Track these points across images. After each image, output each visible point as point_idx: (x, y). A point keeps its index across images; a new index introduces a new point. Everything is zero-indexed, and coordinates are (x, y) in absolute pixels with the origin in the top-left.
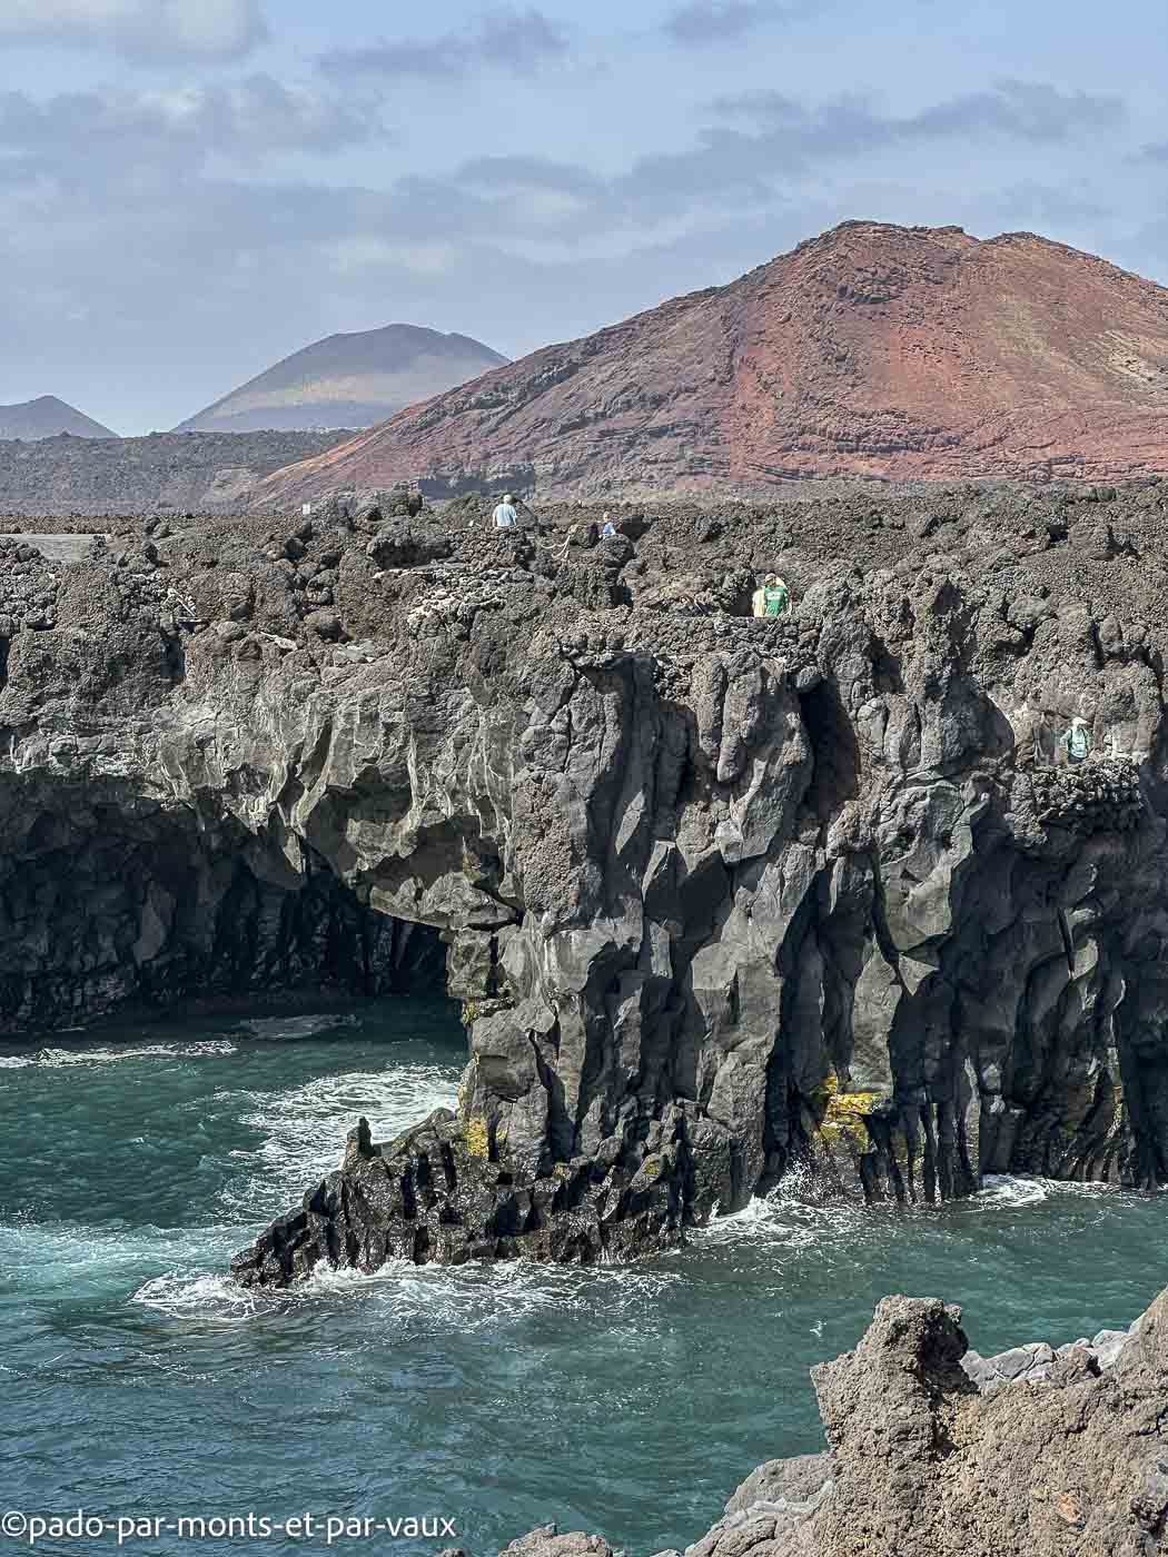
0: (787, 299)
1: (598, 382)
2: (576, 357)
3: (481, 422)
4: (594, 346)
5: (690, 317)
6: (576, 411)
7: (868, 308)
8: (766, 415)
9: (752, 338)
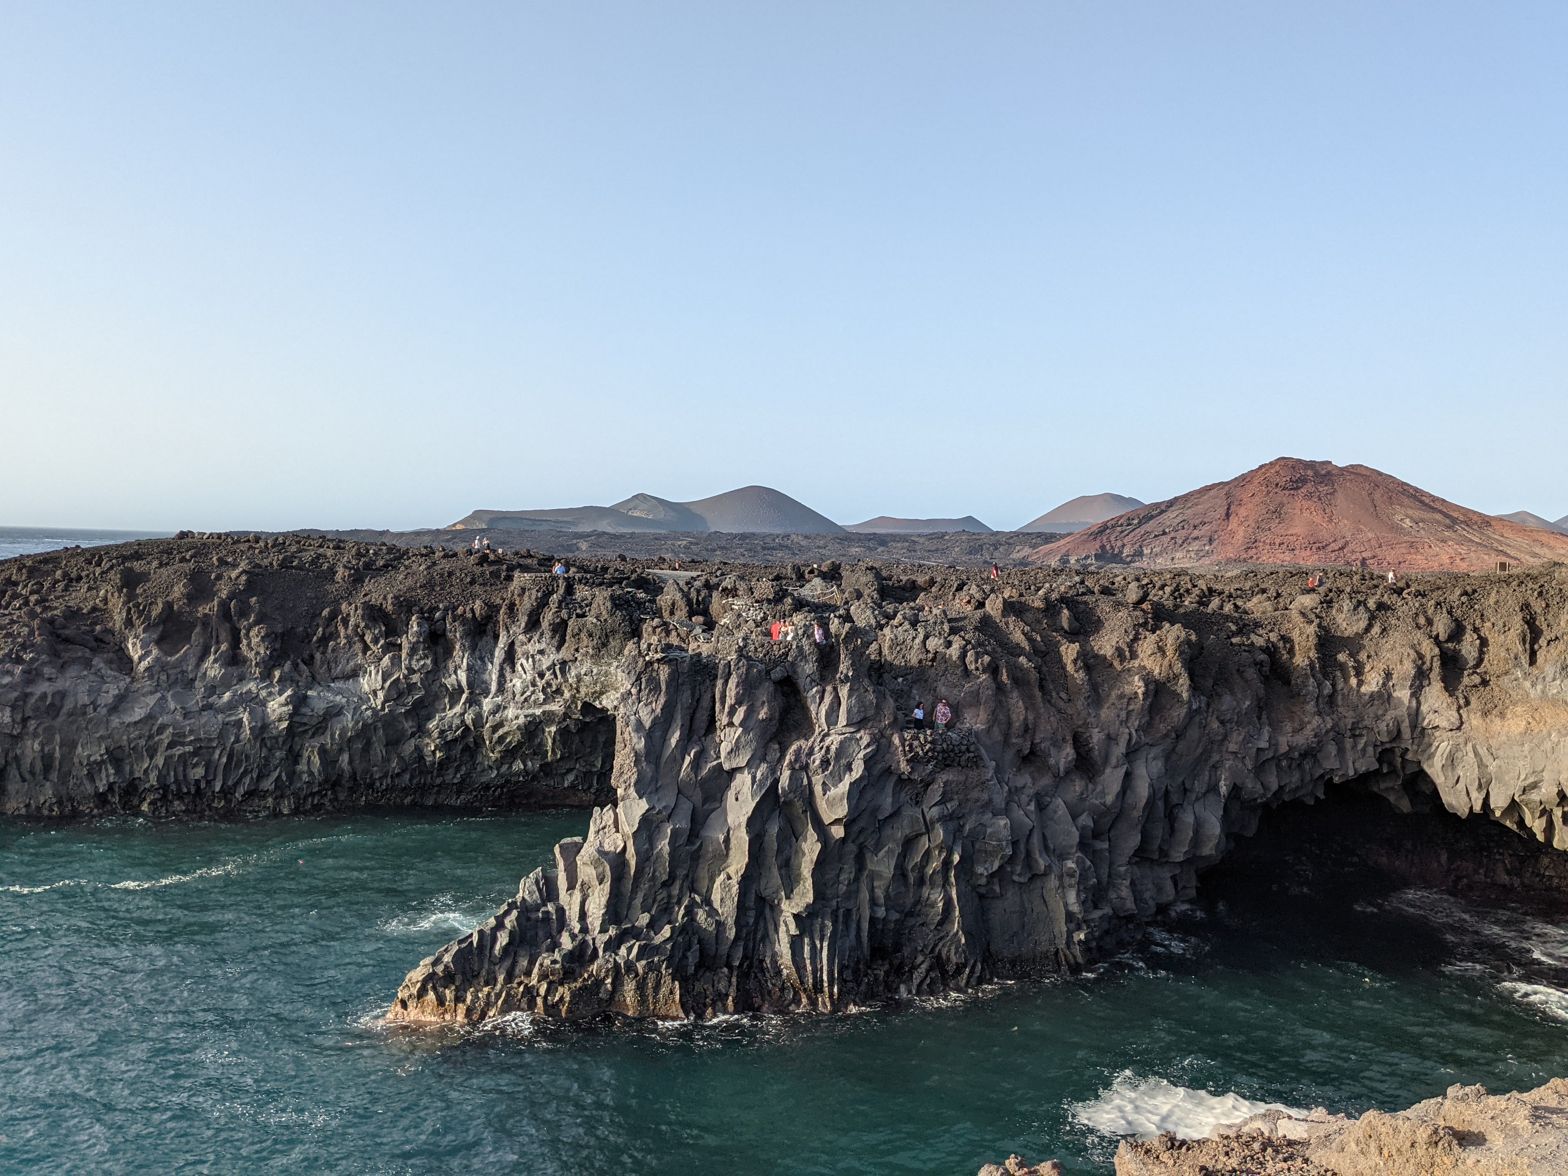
0: (1252, 488)
1: (1171, 517)
2: (1163, 507)
3: (1122, 532)
4: (1171, 503)
5: (1212, 493)
6: (1161, 529)
7: (1287, 492)
8: (1241, 534)
9: (1237, 503)
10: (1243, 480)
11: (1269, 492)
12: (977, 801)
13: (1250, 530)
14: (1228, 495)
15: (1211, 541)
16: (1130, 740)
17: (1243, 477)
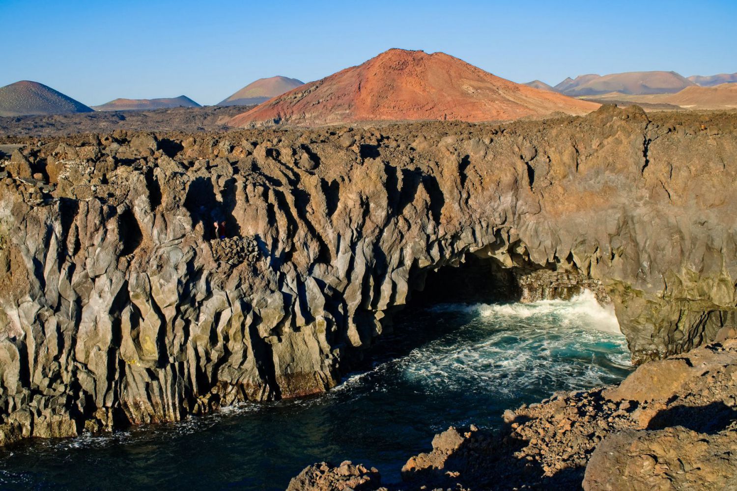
0: (374, 69)
1: (323, 91)
2: (318, 85)
3: (291, 103)
4: (322, 82)
5: (349, 74)
6: (317, 100)
7: (397, 72)
8: (369, 101)
9: (365, 80)
10: (368, 65)
11: (385, 72)
12: (261, 283)
13: (375, 98)
14: (359, 75)
15: (350, 106)
16: (352, 236)
17: (369, 62)
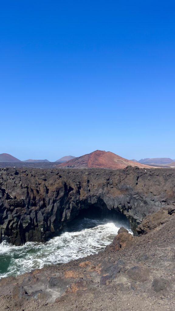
0: (93, 155)
3: (72, 162)
4: (80, 157)
5: (87, 156)
6: (78, 162)
7: (98, 156)
9: (90, 157)
12: (23, 212)
16: (54, 199)
